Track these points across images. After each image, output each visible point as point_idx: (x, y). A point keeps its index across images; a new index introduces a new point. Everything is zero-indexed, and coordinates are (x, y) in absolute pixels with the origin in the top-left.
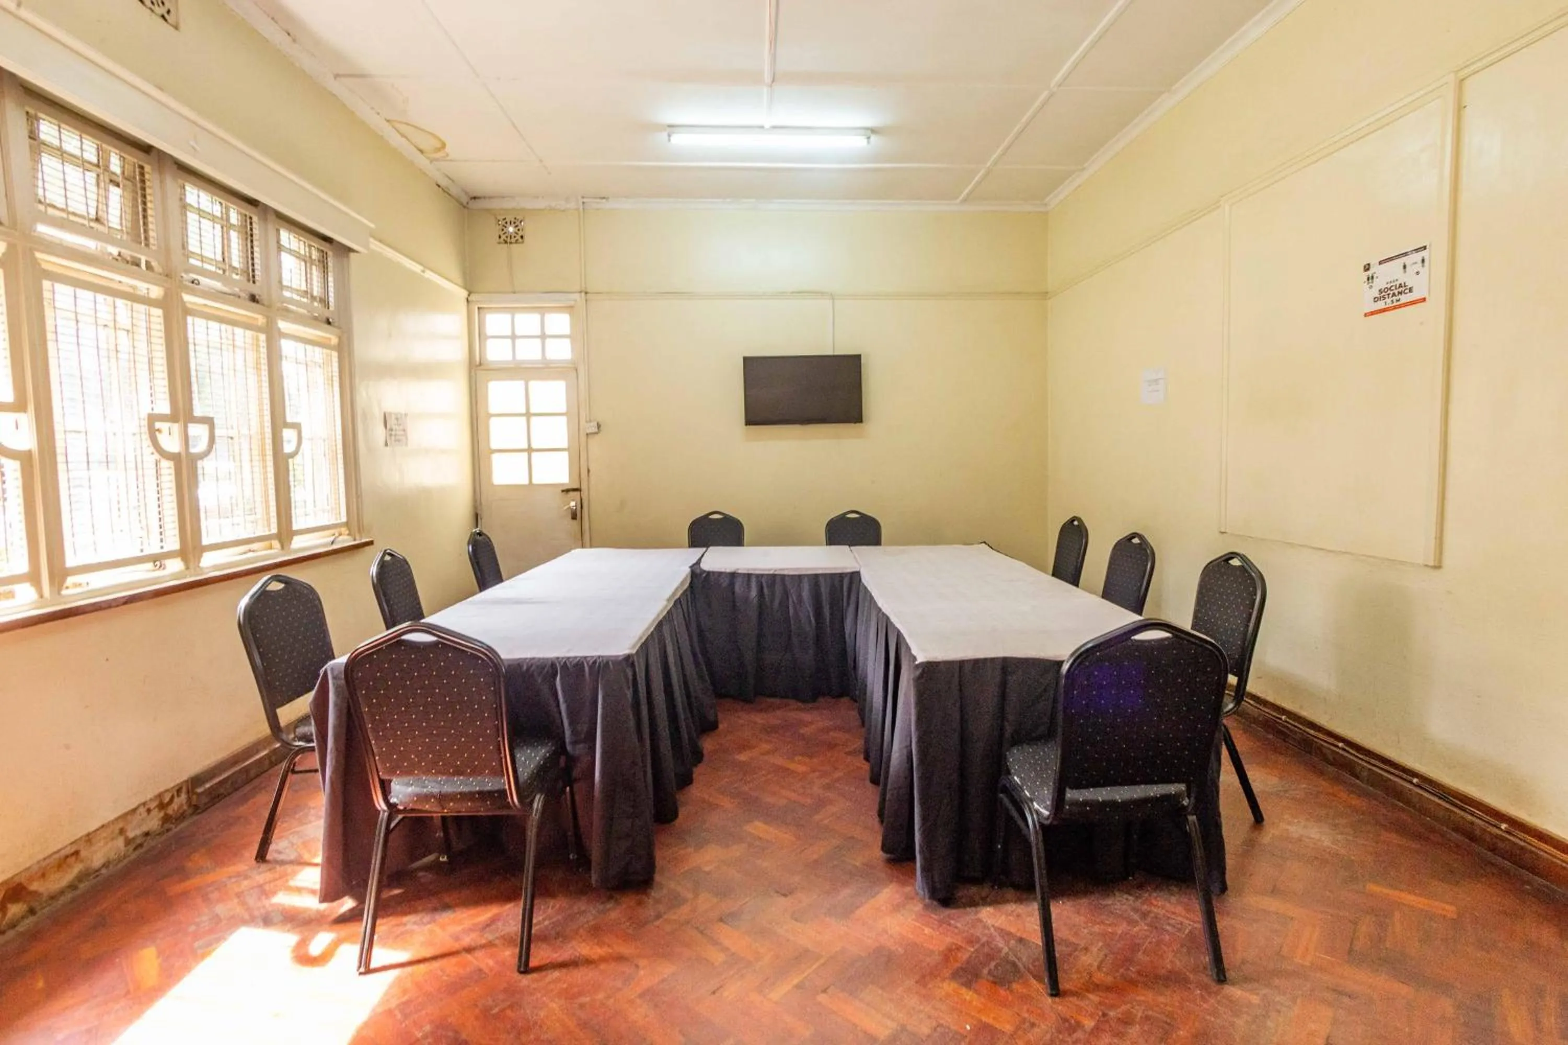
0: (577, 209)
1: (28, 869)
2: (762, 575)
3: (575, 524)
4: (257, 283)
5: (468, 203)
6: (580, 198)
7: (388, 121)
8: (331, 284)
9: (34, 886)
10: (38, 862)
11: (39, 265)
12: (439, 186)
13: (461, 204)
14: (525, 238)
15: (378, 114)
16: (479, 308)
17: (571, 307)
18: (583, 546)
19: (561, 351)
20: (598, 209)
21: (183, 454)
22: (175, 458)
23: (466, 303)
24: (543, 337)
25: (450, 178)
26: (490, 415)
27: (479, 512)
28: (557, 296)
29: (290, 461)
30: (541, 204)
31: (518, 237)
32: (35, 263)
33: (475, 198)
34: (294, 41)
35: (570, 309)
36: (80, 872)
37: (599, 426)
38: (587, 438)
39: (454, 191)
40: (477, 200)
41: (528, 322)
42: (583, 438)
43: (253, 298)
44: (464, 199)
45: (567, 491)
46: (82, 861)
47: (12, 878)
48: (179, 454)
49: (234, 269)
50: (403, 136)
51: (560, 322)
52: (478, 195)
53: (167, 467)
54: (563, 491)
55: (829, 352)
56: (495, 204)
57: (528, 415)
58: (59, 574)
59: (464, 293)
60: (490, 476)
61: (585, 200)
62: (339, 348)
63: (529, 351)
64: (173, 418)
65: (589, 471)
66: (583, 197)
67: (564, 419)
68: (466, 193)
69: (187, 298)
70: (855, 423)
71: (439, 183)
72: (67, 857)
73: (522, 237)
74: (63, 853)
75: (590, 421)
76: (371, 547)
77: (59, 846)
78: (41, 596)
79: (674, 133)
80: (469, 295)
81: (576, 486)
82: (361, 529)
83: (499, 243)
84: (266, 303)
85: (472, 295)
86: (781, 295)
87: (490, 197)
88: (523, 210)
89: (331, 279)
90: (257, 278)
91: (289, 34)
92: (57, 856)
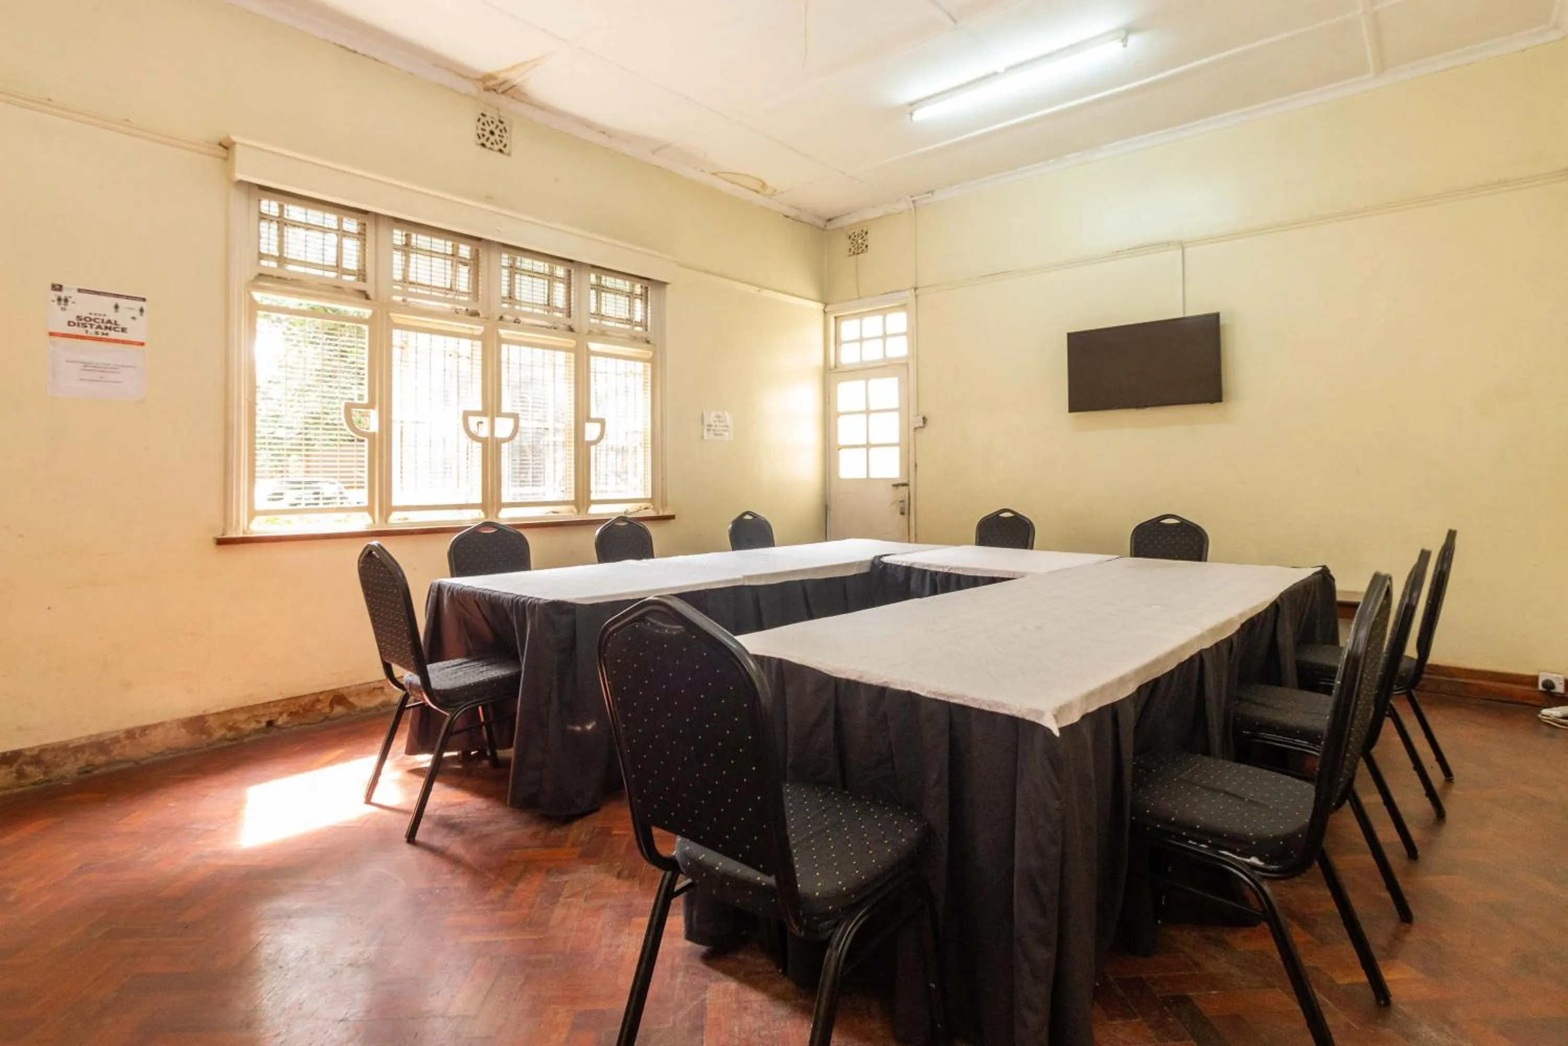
0: (910, 209)
1: (349, 687)
2: (937, 573)
3: (903, 519)
4: (572, 317)
5: (825, 226)
6: (908, 197)
7: (714, 174)
8: (649, 311)
9: (352, 700)
10: (355, 685)
11: (392, 320)
12: (787, 217)
13: (819, 228)
14: (869, 247)
15: (703, 171)
16: (836, 318)
17: (905, 305)
18: (909, 542)
19: (899, 348)
20: (927, 204)
21: (489, 439)
22: (484, 441)
23: (823, 314)
24: (885, 336)
25: (797, 208)
26: (839, 414)
27: (828, 504)
28: (896, 295)
29: (593, 448)
30: (880, 212)
31: (864, 247)
32: (389, 319)
33: (829, 220)
34: (610, 136)
35: (903, 307)
36: (384, 702)
37: (925, 420)
38: (915, 432)
39: (804, 217)
40: (832, 221)
41: (873, 324)
42: (912, 432)
43: (571, 329)
44: (821, 223)
45: (896, 486)
46: (385, 694)
47: (338, 689)
48: (487, 438)
49: (557, 309)
50: (733, 183)
51: (898, 321)
52: (831, 217)
53: (477, 447)
54: (894, 485)
55: (1178, 314)
56: (846, 221)
57: (868, 412)
58: (387, 509)
59: (820, 306)
60: (837, 471)
61: (913, 199)
62: (652, 361)
63: (873, 352)
64: (483, 413)
65: (916, 465)
66: (911, 197)
67: (896, 415)
68: (819, 217)
69: (502, 332)
70: (1212, 402)
71: (786, 214)
72: (374, 689)
73: (867, 246)
74: (372, 685)
75: (918, 415)
76: (672, 521)
77: (369, 680)
78: (374, 521)
79: (914, 110)
80: (825, 307)
81: (905, 481)
82: (664, 505)
83: (850, 256)
84: (577, 331)
85: (827, 307)
86: (1117, 254)
87: (841, 216)
88: (866, 221)
89: (649, 307)
90: (572, 313)
91: (604, 133)
92: (368, 686)
